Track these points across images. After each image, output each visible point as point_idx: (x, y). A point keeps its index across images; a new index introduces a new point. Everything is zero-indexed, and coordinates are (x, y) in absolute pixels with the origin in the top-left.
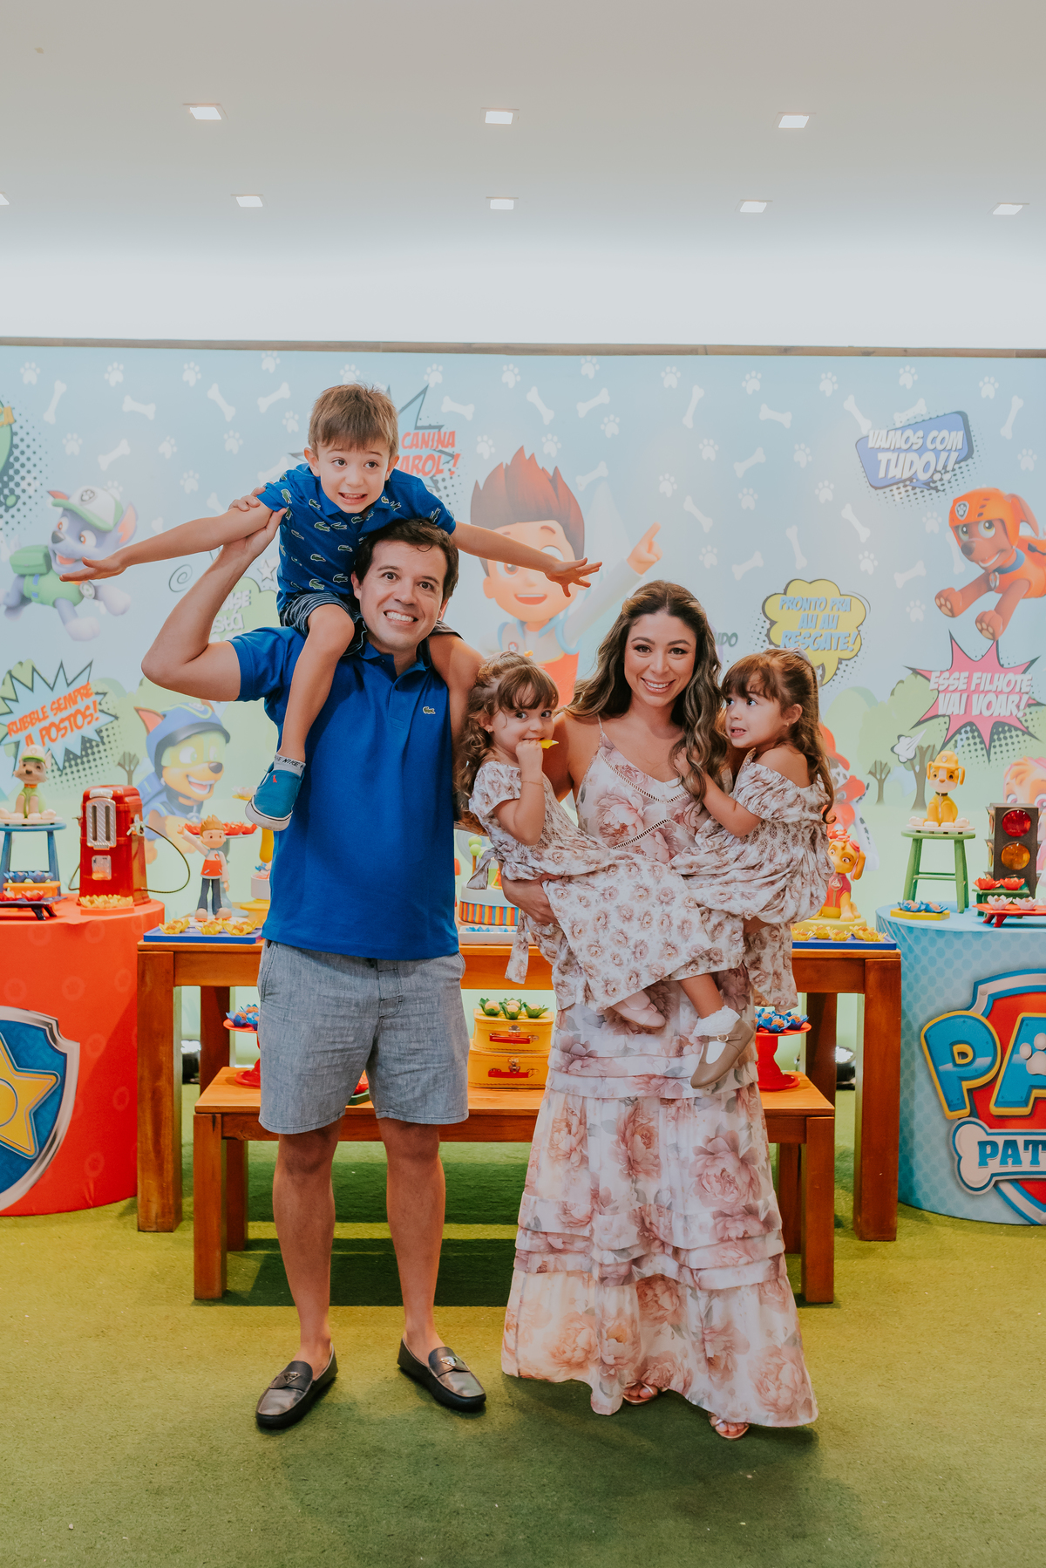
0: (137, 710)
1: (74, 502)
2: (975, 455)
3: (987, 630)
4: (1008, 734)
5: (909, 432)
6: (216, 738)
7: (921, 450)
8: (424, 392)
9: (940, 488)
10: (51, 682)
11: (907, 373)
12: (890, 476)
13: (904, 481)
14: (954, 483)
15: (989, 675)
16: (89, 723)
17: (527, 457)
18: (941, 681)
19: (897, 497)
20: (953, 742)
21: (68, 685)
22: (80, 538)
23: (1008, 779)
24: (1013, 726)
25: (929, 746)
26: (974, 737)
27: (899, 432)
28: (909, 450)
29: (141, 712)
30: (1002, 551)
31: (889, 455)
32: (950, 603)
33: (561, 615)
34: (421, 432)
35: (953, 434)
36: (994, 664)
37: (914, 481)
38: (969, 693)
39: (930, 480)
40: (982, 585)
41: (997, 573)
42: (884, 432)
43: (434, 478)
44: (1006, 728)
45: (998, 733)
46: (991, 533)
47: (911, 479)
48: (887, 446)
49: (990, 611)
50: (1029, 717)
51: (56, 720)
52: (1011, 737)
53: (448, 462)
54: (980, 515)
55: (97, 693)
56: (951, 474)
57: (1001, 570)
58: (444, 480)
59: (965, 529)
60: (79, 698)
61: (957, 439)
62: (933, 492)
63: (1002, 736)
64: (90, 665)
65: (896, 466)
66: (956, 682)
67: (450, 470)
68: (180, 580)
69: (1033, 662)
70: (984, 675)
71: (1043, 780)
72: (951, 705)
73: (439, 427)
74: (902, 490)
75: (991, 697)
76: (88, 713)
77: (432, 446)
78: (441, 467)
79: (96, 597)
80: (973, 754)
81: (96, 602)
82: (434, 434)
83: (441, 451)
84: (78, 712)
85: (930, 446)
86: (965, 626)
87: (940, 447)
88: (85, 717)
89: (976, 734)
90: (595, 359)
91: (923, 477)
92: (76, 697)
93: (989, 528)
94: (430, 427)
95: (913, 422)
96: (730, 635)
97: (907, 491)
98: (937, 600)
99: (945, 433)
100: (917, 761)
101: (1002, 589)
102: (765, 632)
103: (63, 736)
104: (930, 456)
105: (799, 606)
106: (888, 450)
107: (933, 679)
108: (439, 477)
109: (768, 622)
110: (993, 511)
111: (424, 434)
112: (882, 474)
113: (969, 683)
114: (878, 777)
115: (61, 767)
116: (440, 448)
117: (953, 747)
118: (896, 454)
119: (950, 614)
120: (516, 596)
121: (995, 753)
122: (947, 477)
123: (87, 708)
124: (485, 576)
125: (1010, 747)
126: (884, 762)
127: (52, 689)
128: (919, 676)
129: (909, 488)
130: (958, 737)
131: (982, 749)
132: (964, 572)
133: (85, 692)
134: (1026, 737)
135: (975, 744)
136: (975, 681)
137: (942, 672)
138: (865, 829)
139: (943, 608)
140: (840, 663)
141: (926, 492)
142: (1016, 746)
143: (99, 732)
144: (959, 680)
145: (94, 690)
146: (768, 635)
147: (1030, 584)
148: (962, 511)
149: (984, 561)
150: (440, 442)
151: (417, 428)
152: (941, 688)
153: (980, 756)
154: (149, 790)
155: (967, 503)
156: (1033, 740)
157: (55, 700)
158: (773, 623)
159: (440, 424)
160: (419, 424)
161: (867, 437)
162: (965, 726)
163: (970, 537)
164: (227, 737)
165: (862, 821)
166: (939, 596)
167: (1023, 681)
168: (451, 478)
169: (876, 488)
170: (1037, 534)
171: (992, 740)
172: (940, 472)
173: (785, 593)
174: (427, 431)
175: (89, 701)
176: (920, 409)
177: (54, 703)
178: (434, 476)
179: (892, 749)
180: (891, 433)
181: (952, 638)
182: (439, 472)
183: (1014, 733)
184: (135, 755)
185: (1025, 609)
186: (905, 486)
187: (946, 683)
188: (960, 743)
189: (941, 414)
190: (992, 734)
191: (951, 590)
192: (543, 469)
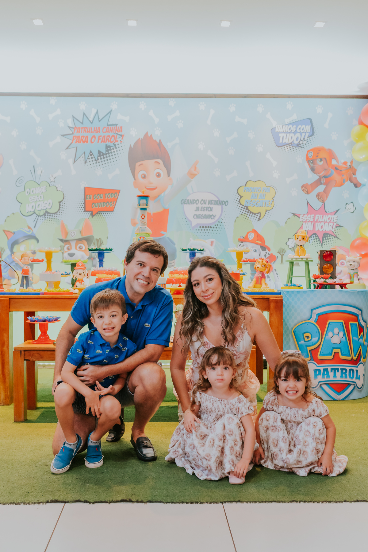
0: (4, 231)
2: (315, 134)
3: (321, 199)
4: (329, 238)
5: (290, 126)
6: (34, 241)
7: (295, 133)
8: (111, 112)
9: (302, 146)
11: (290, 104)
12: (284, 142)
13: (289, 144)
14: (307, 145)
15: (322, 216)
17: (149, 135)
18: (304, 218)
19: (287, 150)
24: (331, 234)
26: (316, 239)
27: (287, 126)
28: (290, 132)
29: (5, 232)
30: (325, 170)
31: (283, 134)
32: (307, 189)
33: (162, 194)
34: (109, 127)
35: (307, 126)
36: (323, 210)
37: (293, 144)
38: (314, 222)
39: (299, 143)
40: (318, 183)
41: (324, 178)
42: (281, 126)
43: (115, 144)
44: (328, 235)
45: (325, 237)
46: (321, 163)
47: (291, 143)
48: (283, 131)
49: (321, 192)
50: (336, 231)
52: (330, 239)
53: (120, 138)
54: (317, 156)
56: (306, 141)
57: (325, 177)
58: (118, 144)
59: (312, 162)
61: (308, 128)
62: (300, 148)
63: (327, 238)
65: (286, 138)
66: (309, 218)
67: (120, 141)
68: (20, 182)
69: (338, 211)
70: (320, 216)
71: (342, 255)
72: (308, 227)
73: (116, 125)
74: (288, 147)
75: (323, 224)
77: (114, 132)
78: (117, 140)
80: (316, 245)
82: (114, 127)
83: (117, 134)
85: (298, 131)
86: (312, 197)
87: (302, 131)
89: (317, 238)
90: (174, 99)
91: (296, 142)
93: (321, 161)
94: (113, 125)
95: (292, 122)
96: (225, 201)
97: (290, 148)
98: (302, 188)
99: (304, 126)
101: (326, 184)
102: (238, 200)
104: (298, 135)
105: (251, 190)
106: (283, 132)
107: (301, 217)
108: (116, 143)
109: (239, 196)
110: (323, 155)
111: (110, 128)
112: (281, 141)
113: (314, 219)
114: (281, 254)
116: (117, 132)
118: (286, 134)
119: (307, 193)
120: (145, 187)
121: (324, 245)
122: (305, 142)
124: (134, 180)
125: (330, 242)
126: (283, 248)
128: (296, 216)
129: (291, 147)
130: (310, 239)
131: (319, 243)
132: (312, 178)
134: (336, 239)
135: (317, 241)
136: (316, 218)
137: (304, 215)
138: (277, 273)
139: (304, 191)
140: (266, 211)
141: (297, 148)
142: (332, 242)
144: (311, 217)
146: (239, 201)
147: (336, 182)
148: (311, 155)
149: (319, 173)
150: (117, 130)
151: (108, 125)
152: (304, 221)
153: (319, 246)
154: (9, 261)
155: (312, 152)
156: (338, 239)
158: (241, 197)
159: (117, 124)
160: (109, 124)
161: (275, 128)
162: (313, 235)
163: (314, 165)
164: (38, 241)
165: (275, 270)
166: (302, 187)
167: (334, 218)
168: (121, 144)
169: (279, 147)
170: (338, 163)
171: (323, 240)
172: (302, 140)
173: (246, 186)
174: (112, 126)
176: (294, 117)
178: (114, 143)
179: (286, 243)
180: (284, 126)
181: (308, 202)
182: (117, 141)
183: (331, 237)
184: (3, 248)
185: (334, 191)
186: (289, 146)
187: (306, 219)
188: (311, 241)
189: (302, 119)
190: (323, 238)
191: (307, 184)
192: (155, 140)
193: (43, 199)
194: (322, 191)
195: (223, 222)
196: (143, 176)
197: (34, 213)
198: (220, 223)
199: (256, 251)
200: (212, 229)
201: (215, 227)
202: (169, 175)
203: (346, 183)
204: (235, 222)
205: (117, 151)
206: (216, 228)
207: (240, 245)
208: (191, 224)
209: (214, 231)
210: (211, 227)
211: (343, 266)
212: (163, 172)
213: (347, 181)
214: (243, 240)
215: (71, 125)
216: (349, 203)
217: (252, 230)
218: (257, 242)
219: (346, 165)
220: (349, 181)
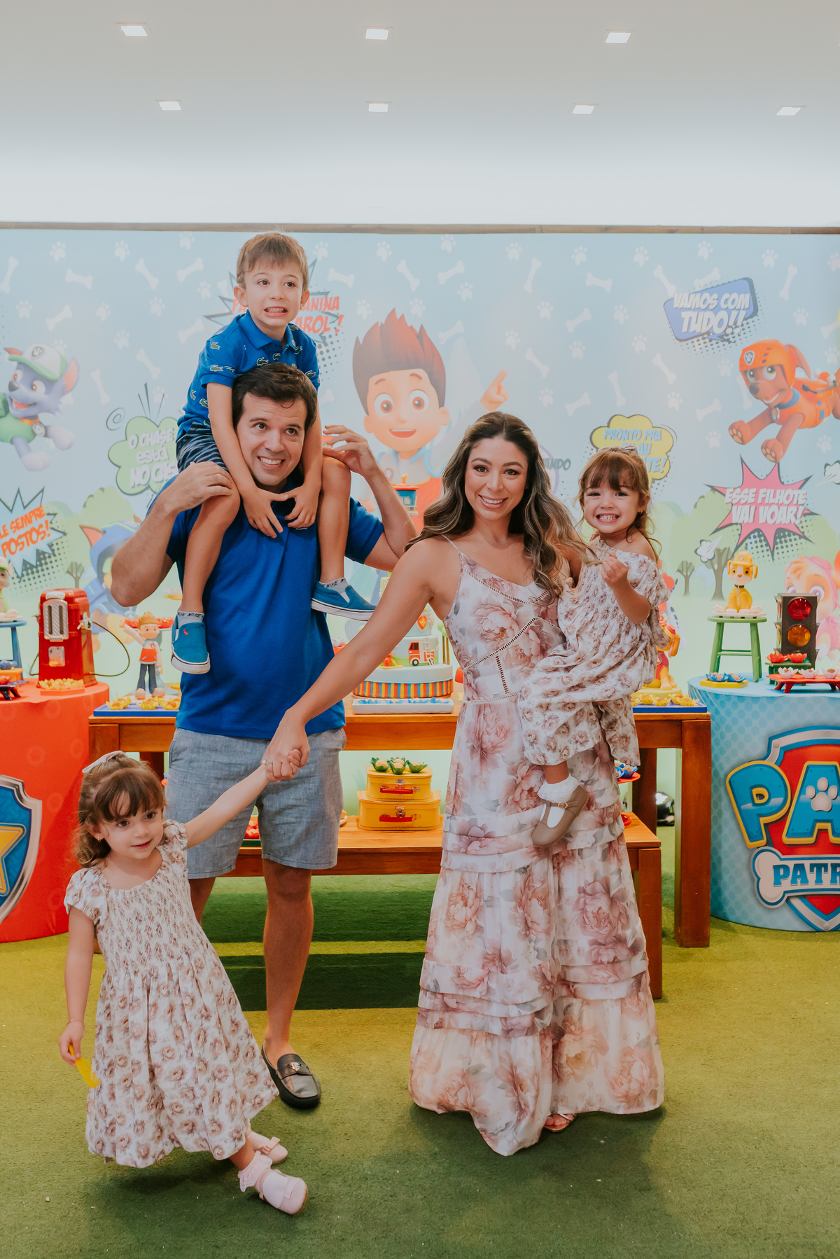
0: (82, 527)
1: (26, 357)
2: (759, 313)
3: (771, 454)
4: (788, 538)
5: (706, 295)
7: (716, 310)
9: (732, 340)
10: (10, 505)
11: (705, 246)
12: (691, 330)
13: (703, 335)
14: (742, 336)
15: (773, 491)
16: (42, 538)
17: (398, 316)
18: (734, 496)
19: (697, 348)
20: (744, 545)
21: (25, 507)
22: (32, 387)
23: (788, 575)
24: (791, 531)
25: (725, 549)
26: (761, 541)
27: (699, 295)
28: (706, 309)
29: (84, 529)
30: (782, 390)
31: (691, 314)
32: (741, 433)
33: (428, 446)
35: (742, 296)
36: (775, 480)
37: (711, 334)
38: (757, 505)
39: (724, 333)
40: (766, 418)
41: (778, 409)
42: (686, 295)
43: (323, 335)
44: (787, 533)
45: (780, 538)
46: (773, 376)
47: (708, 333)
48: (689, 306)
49: (773, 439)
50: (804, 524)
51: (15, 536)
52: (790, 540)
53: (334, 322)
54: (764, 361)
55: (49, 514)
56: (741, 328)
57: (780, 406)
58: (330, 336)
59: (752, 373)
60: (33, 518)
61: (744, 300)
62: (726, 343)
63: (783, 539)
64: (42, 491)
65: (696, 323)
66: (746, 497)
67: (335, 328)
68: (115, 421)
69: (807, 480)
70: (769, 491)
71: (816, 575)
72: (742, 515)
73: (326, 294)
74: (702, 342)
75: (774, 508)
76: (41, 530)
77: (321, 309)
78: (328, 326)
79: (46, 435)
80: (761, 554)
81: (46, 439)
82: (322, 299)
83: (327, 313)
84: (33, 529)
85: (724, 306)
86: (753, 452)
87: (731, 307)
88: (38, 533)
89: (762, 538)
90: (452, 236)
91: (718, 331)
92: (31, 517)
93: (771, 372)
94: (319, 293)
95: (709, 286)
96: (564, 460)
97: (705, 343)
98: (731, 431)
99: (735, 295)
100: (715, 561)
101: (782, 421)
103: (21, 549)
104: (723, 315)
105: (620, 436)
106: (690, 309)
107: (728, 494)
108: (326, 334)
110: (775, 358)
112: (685, 329)
113: (756, 497)
114: (685, 574)
115: (20, 575)
116: (327, 310)
117: (744, 549)
118: (696, 313)
119: (741, 442)
120: (390, 430)
121: (778, 553)
122: (737, 331)
123: (41, 526)
124: (365, 414)
125: (790, 548)
126: (689, 562)
127: (11, 511)
128: (716, 492)
129: (707, 340)
130: (748, 541)
131: (767, 550)
132: (752, 408)
133: (38, 513)
134: (803, 540)
135: (762, 546)
136: (761, 496)
137: (735, 489)
138: (675, 616)
139: (735, 437)
141: (721, 344)
142: (795, 547)
143: (51, 546)
144: (749, 495)
145: (46, 511)
147: (804, 416)
148: (750, 358)
149: (767, 399)
150: (327, 305)
152: (734, 502)
153: (766, 556)
154: (93, 593)
155: (753, 352)
156: (808, 542)
157: (14, 520)
159: (327, 291)
161: (672, 299)
162: (753, 532)
163: (756, 379)
165: (672, 610)
166: (731, 428)
167: (799, 495)
168: (336, 335)
169: (681, 341)
170: (808, 375)
171: (775, 543)
172: (731, 327)
173: (608, 426)
175: (42, 521)
176: (715, 277)
177: (13, 523)
178: (322, 333)
179: (696, 551)
180: (692, 296)
181: (742, 461)
182: (327, 329)
183: (792, 537)
184: (80, 565)
185: (800, 437)
186: (703, 339)
187: (738, 497)
188: (749, 546)
189: (732, 280)
190: (775, 538)
191: (742, 422)
192: (411, 327)
193: (166, 457)
194: (775, 437)
196: (385, 406)
197: (148, 487)
202: (441, 404)
203: (826, 420)
205: (328, 351)
212: (430, 397)
213: (829, 415)
215: (226, 295)
216: (831, 463)
219: (826, 380)
220: (832, 415)
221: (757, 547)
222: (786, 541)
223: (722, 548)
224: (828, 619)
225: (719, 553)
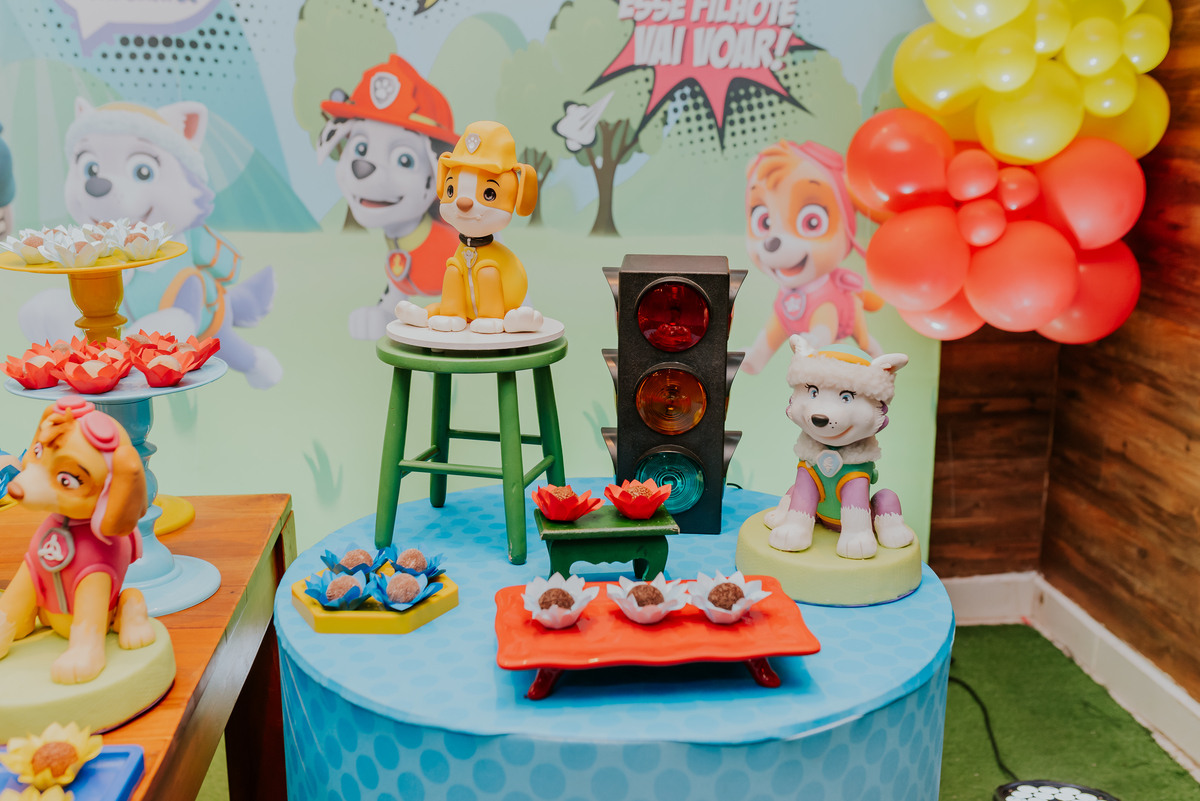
4: (754, 101)
20: (660, 114)
23: (754, 180)
25: (619, 122)
26: (696, 106)
44: (752, 90)
45: (738, 99)
50: (790, 70)
52: (760, 106)
63: (744, 103)
71: (812, 182)
80: (696, 135)
89: (700, 100)
100: (598, 148)
117: (660, 124)
121: (733, 134)
125: (759, 123)
126: (541, 151)
130: (669, 106)
131: (711, 127)
134: (786, 106)
135: (699, 118)
142: (769, 121)
153: (708, 139)
156: (799, 111)
162: (680, 86)
171: (728, 111)
179: (554, 128)
183: (765, 99)
188: (672, 118)
190: (728, 101)
195: (239, 14)
198: (225, 24)
199: (408, 164)
200: (187, 50)
201: (201, 41)
204: (301, 16)
206: (208, 46)
207: (332, 134)
208: (76, 26)
209: (195, 64)
210: (180, 44)
211: (813, 233)
214: (347, 109)
217: (385, 60)
218: (416, 118)
221: (688, 120)
222: (750, 108)
223: (612, 120)
224: (833, 275)
225: (606, 131)
